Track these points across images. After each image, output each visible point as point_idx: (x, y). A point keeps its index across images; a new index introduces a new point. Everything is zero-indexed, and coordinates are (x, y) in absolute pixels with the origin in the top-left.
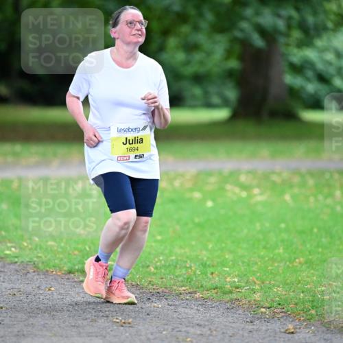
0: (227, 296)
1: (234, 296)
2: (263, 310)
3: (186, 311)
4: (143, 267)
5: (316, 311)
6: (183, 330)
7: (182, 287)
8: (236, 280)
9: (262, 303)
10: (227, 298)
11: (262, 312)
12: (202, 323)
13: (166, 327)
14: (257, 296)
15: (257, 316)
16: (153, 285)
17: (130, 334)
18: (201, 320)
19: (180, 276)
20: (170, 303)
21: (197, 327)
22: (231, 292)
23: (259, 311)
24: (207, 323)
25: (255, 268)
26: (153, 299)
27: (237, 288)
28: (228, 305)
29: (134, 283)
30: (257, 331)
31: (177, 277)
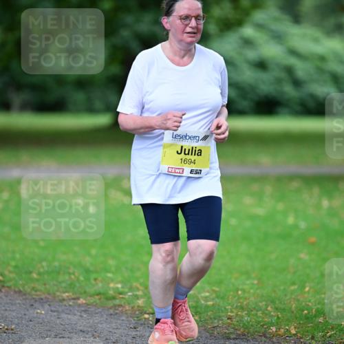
0: (110, 302)
1: (117, 302)
2: (146, 316)
3: (69, 317)
4: (26, 273)
5: (200, 318)
6: (67, 336)
7: (64, 292)
8: (119, 286)
9: (145, 309)
10: (110, 304)
11: (145, 319)
12: (85, 329)
13: (49, 333)
14: (140, 302)
15: (140, 322)
16: (36, 291)
17: (13, 340)
18: (84, 326)
19: (63, 282)
20: (53, 309)
21: (81, 333)
22: (114, 298)
23: (142, 317)
24: (90, 329)
25: (138, 274)
26: (36, 305)
27: (120, 294)
28: (111, 311)
29: (17, 289)
30: (140, 337)
31: (60, 283)
